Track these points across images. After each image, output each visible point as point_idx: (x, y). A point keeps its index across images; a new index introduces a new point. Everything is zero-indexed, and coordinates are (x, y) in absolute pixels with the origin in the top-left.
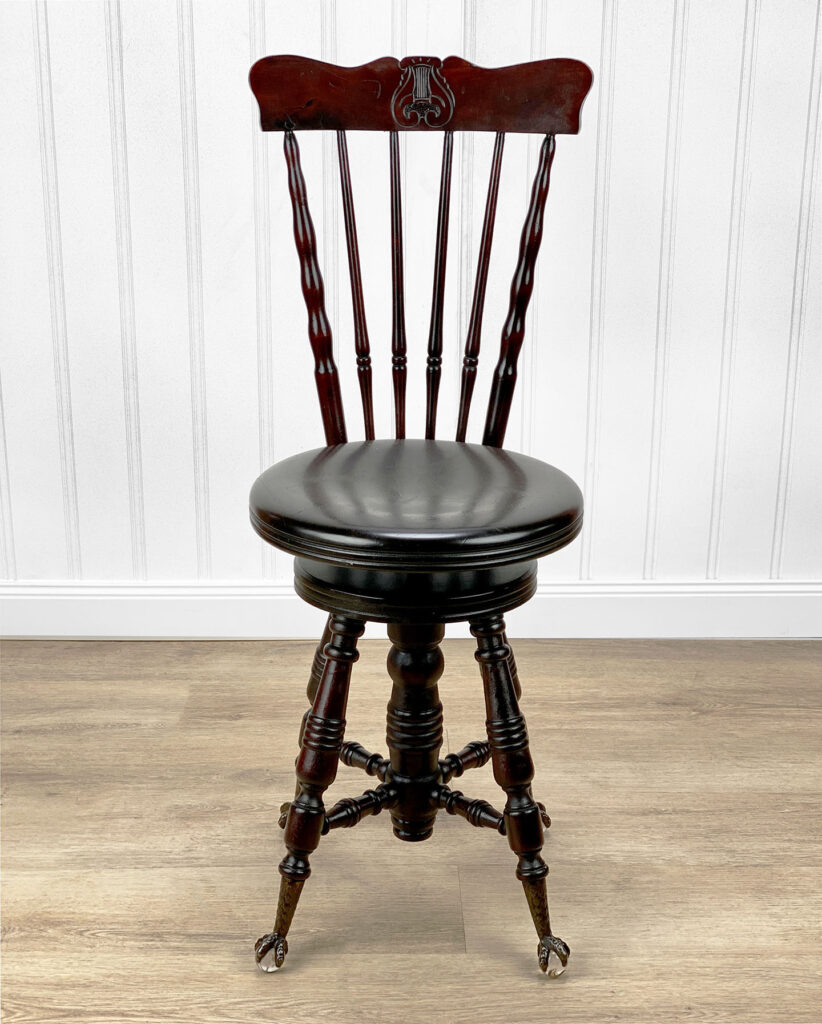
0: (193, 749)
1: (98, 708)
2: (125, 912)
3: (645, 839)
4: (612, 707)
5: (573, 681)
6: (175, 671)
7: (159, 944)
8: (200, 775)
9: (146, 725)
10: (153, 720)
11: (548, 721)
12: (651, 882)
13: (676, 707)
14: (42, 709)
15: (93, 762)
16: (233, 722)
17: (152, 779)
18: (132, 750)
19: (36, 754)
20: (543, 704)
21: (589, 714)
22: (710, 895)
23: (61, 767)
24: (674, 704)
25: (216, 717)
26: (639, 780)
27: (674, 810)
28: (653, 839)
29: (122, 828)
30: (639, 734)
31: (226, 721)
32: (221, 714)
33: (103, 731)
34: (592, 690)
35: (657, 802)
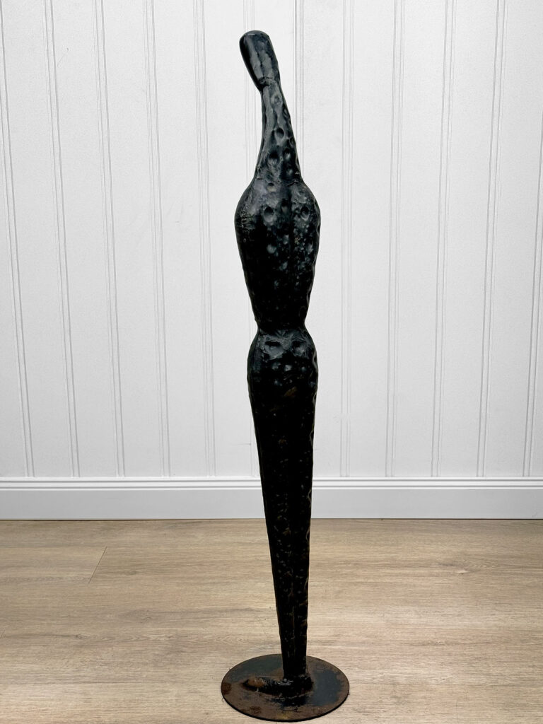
0: (97, 595)
1: (36, 567)
3: (422, 664)
4: (406, 567)
5: (379, 548)
6: (95, 541)
8: (98, 614)
9: (66, 578)
10: (72, 575)
11: (358, 576)
12: (425, 698)
13: (453, 567)
15: (23, 605)
16: (130, 576)
17: (62, 617)
18: (53, 596)
20: (355, 564)
21: (388, 571)
22: (470, 709)
24: (452, 565)
25: (118, 573)
26: (422, 620)
27: (446, 642)
28: (429, 664)
29: (32, 653)
30: (424, 587)
31: (124, 576)
32: (122, 571)
33: (35, 583)
34: (392, 555)
35: (434, 636)
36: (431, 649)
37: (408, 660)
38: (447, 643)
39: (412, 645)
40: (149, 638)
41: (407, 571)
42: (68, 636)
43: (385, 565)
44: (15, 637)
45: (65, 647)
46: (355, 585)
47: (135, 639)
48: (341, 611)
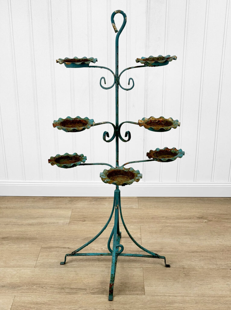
0: (72, 231)
1: (48, 218)
2: (54, 281)
3: (193, 260)
4: (185, 219)
5: (175, 211)
6: (68, 206)
7: (63, 291)
8: (74, 239)
9: (60, 223)
10: (62, 221)
11: (167, 223)
12: (195, 274)
14: (32, 218)
15: (46, 234)
16: (83, 222)
17: (62, 240)
18: (56, 231)
19: (31, 232)
20: (166, 218)
21: (178, 221)
22: (210, 278)
23: (37, 236)
24: (202, 218)
25: (78, 221)
26: (192, 242)
27: (201, 251)
28: (195, 260)
29: (54, 255)
30: (192, 227)
31: (81, 222)
32: (80, 220)
33: (49, 225)
34: (179, 214)
35: (197, 249)
36: (195, 254)
37: (188, 259)
38: (201, 252)
39: (189, 252)
41: (185, 221)
42: (65, 248)
43: (177, 218)
44: (46, 248)
46: (167, 227)
47: (89, 249)
48: (162, 238)
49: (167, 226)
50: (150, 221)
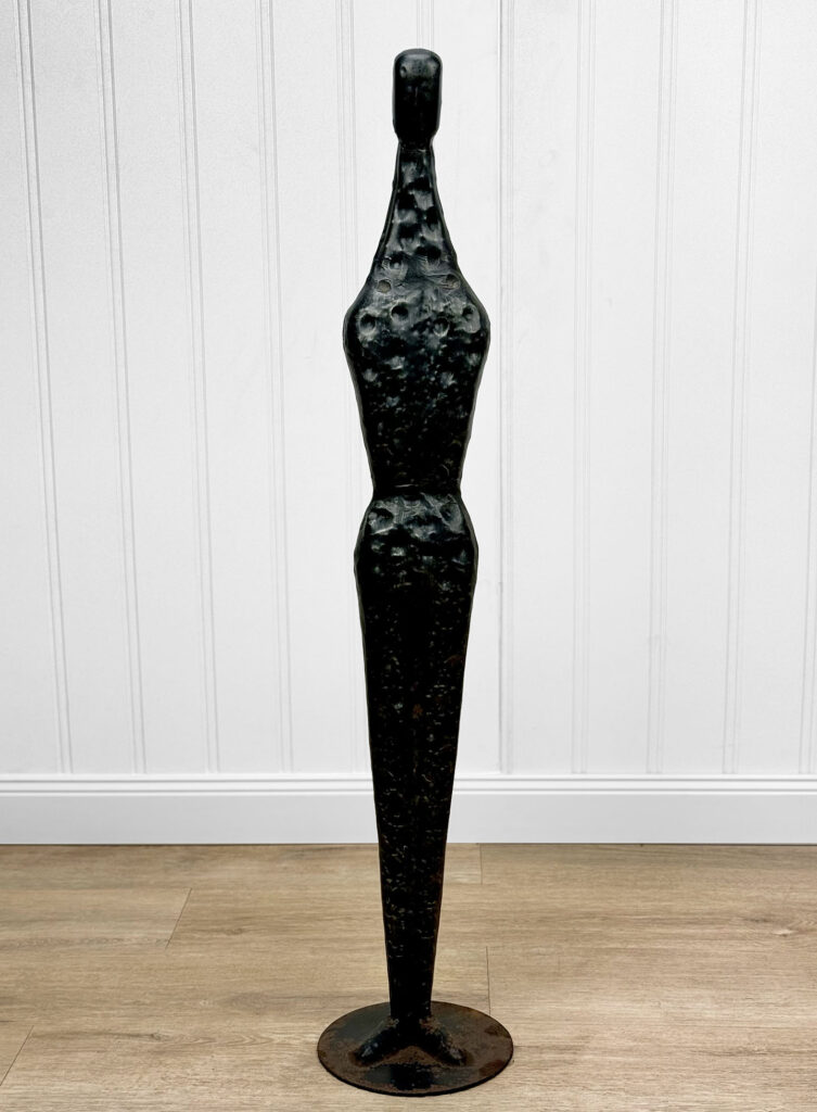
0: (181, 968)
1: (78, 921)
3: (732, 1086)
4: (690, 923)
5: (641, 892)
6: (173, 878)
8: (185, 1000)
9: (129, 940)
10: (137, 935)
11: (610, 939)
13: (768, 924)
15: (60, 984)
16: (233, 937)
17: (126, 1004)
18: (107, 970)
20: (604, 919)
21: (659, 930)
23: (21, 990)
24: (765, 921)
25: (213, 931)
26: (725, 1012)
27: (769, 1050)
28: (743, 1087)
29: (80, 1064)
30: (722, 956)
31: (225, 936)
32: (219, 927)
33: (78, 947)
34: (664, 904)
35: (746, 1039)
36: (743, 1061)
37: (707, 1080)
38: (771, 1052)
39: (711, 1054)
40: (272, 1040)
41: (691, 931)
42: (138, 1036)
43: (654, 919)
44: (53, 1036)
45: (134, 1055)
46: (607, 954)
47: (248, 1040)
48: (587, 996)
49: (608, 951)
50: (531, 932)
